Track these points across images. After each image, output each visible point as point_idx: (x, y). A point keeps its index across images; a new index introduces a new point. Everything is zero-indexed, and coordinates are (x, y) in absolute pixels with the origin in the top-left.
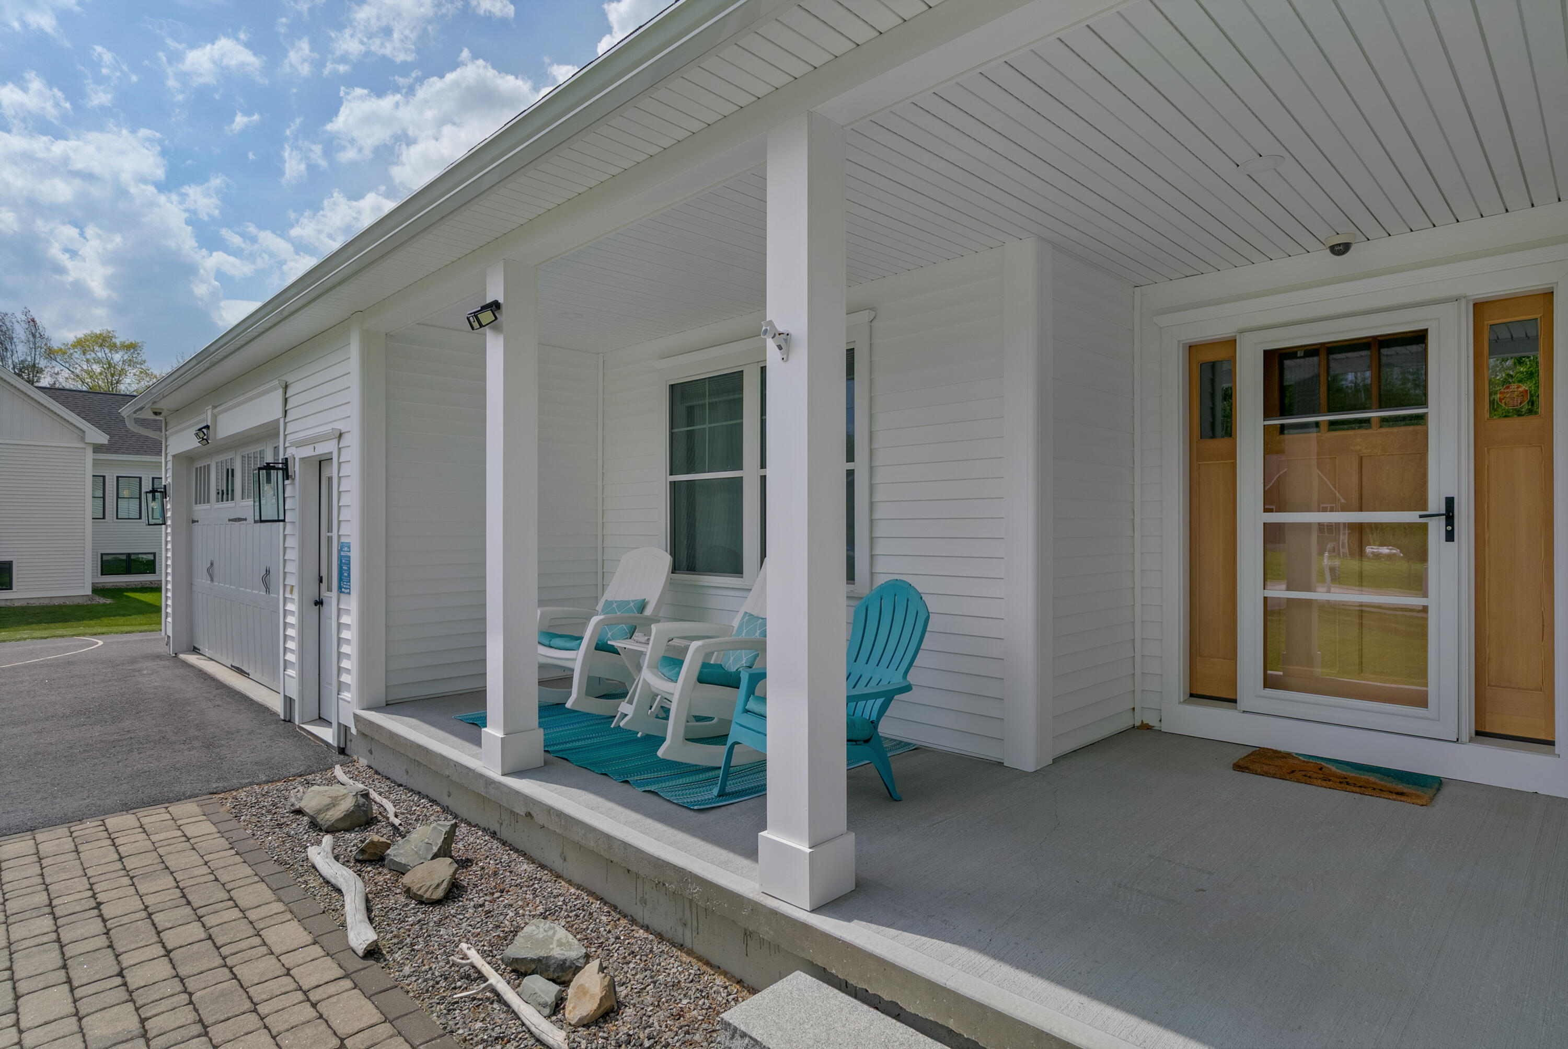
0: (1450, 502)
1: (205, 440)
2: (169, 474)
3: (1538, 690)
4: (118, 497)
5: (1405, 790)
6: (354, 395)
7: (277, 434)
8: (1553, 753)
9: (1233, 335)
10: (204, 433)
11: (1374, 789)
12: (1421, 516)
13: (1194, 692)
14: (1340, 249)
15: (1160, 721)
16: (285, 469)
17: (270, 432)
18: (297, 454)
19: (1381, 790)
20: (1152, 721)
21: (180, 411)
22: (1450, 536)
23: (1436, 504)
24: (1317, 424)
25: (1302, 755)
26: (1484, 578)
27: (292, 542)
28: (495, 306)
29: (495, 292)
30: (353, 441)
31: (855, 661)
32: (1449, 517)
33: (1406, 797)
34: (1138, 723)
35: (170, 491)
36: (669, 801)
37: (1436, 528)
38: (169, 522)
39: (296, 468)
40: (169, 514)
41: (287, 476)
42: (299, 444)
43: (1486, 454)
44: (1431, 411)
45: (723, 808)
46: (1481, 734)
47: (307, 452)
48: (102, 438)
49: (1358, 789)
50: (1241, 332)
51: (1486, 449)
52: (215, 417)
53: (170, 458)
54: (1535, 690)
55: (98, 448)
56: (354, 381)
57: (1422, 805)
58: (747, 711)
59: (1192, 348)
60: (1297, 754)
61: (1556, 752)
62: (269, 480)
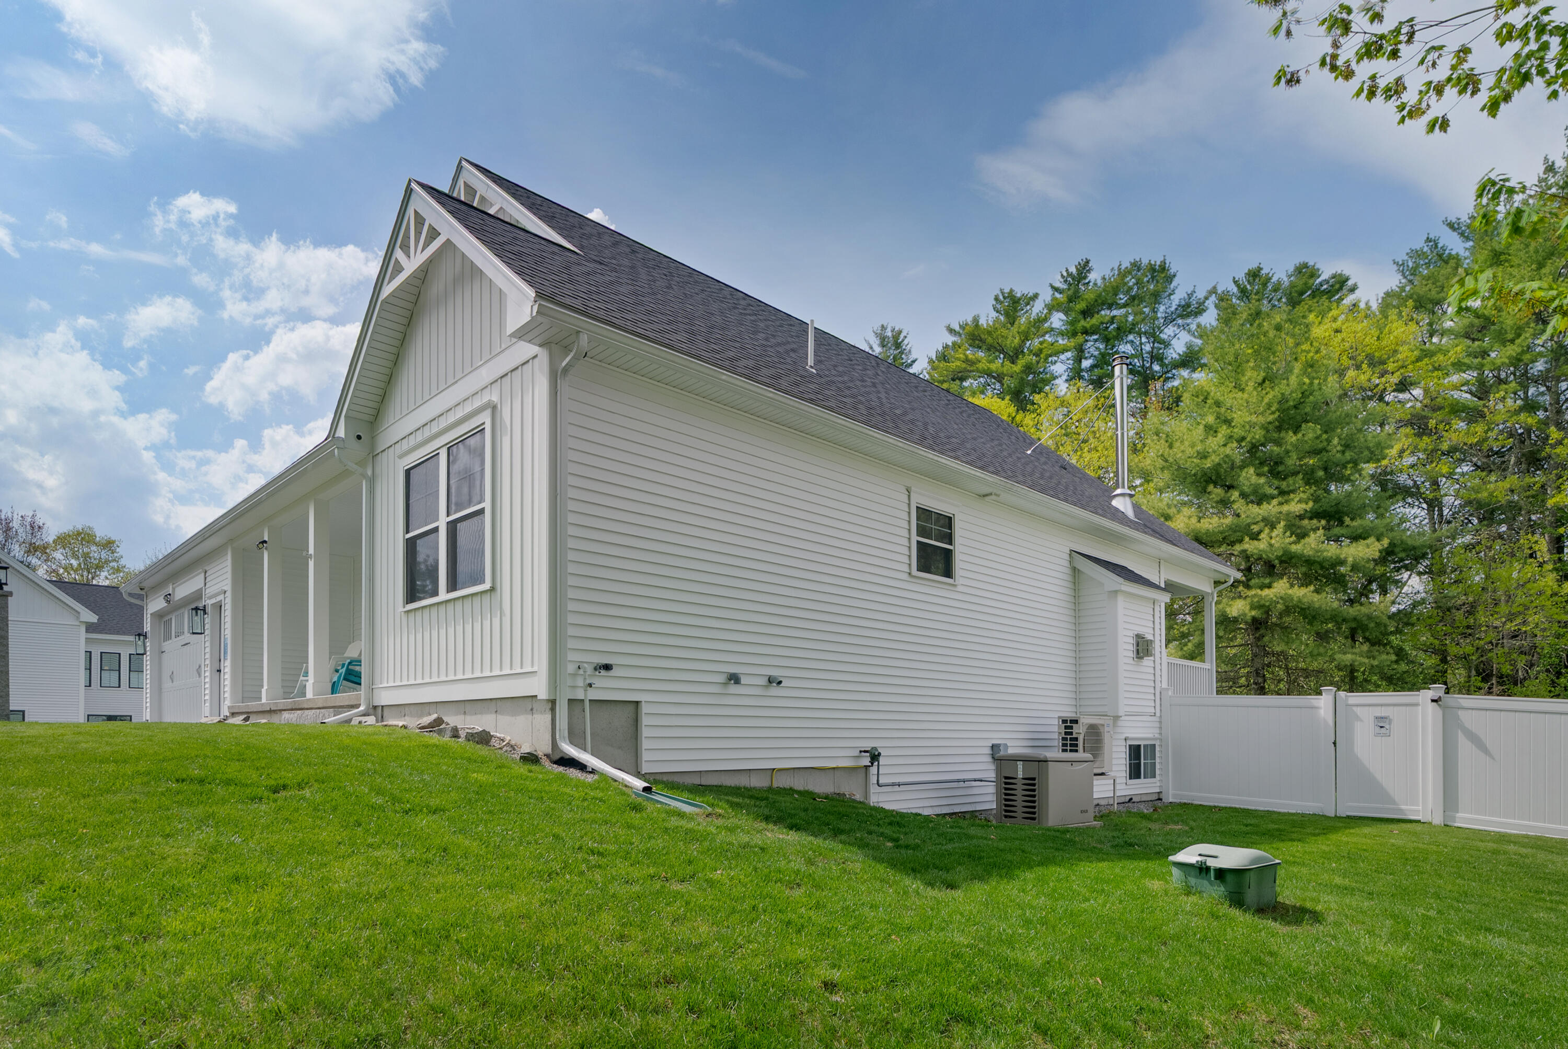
1: (168, 602)
2: (149, 625)
4: (101, 669)
6: (229, 575)
7: (201, 598)
10: (168, 598)
16: (204, 610)
17: (198, 595)
18: (210, 602)
21: (156, 588)
27: (208, 644)
28: (265, 542)
29: (266, 538)
30: (229, 594)
35: (149, 635)
38: (148, 653)
39: (209, 610)
40: (148, 649)
41: (205, 613)
42: (210, 598)
47: (213, 601)
48: (93, 618)
52: (174, 589)
53: (149, 616)
55: (90, 628)
56: (229, 569)
62: (197, 614)
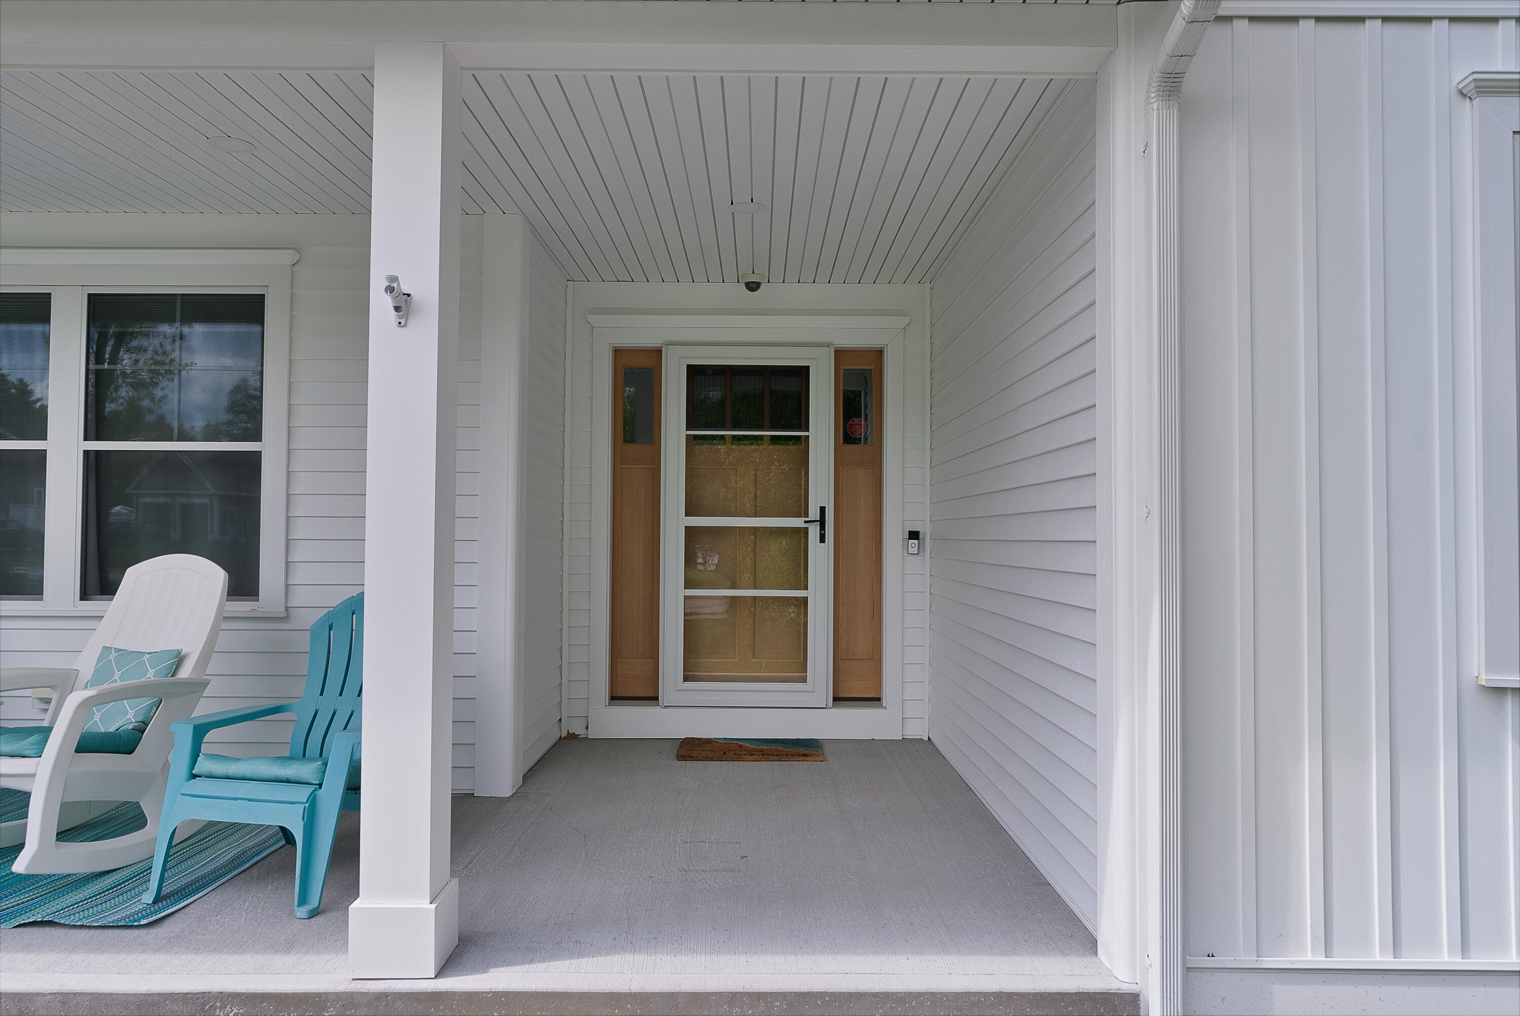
0: (823, 510)
3: (870, 660)
5: (806, 752)
8: (881, 706)
9: (659, 345)
11: (787, 755)
12: (806, 522)
13: (615, 695)
14: (753, 286)
15: (587, 728)
19: (792, 755)
20: (579, 730)
22: (822, 540)
23: (814, 514)
24: (722, 437)
25: (720, 739)
26: (839, 572)
31: (321, 694)
32: (822, 522)
33: (810, 757)
34: (564, 734)
36: (82, 926)
37: (814, 532)
43: (841, 473)
44: (811, 434)
45: (177, 915)
46: (838, 700)
49: (776, 758)
50: (668, 344)
51: (841, 468)
54: (868, 660)
57: (821, 761)
58: (195, 776)
59: (618, 353)
60: (715, 739)
61: (884, 706)
